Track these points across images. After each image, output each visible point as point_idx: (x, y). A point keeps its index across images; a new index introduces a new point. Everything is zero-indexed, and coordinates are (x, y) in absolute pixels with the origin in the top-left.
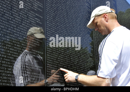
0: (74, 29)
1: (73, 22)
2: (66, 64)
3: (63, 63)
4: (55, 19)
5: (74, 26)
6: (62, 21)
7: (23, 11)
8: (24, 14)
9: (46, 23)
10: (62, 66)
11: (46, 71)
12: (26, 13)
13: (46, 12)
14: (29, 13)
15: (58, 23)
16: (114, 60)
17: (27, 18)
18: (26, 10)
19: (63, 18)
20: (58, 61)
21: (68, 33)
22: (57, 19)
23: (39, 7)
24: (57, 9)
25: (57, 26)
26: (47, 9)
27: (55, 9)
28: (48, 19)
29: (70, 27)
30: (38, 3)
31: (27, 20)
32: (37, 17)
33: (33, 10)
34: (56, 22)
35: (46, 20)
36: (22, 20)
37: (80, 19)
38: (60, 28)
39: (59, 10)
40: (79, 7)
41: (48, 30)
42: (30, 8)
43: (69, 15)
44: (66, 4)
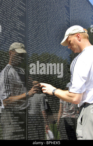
0: (54, 47)
1: (53, 40)
2: (46, 79)
3: (43, 78)
4: (36, 37)
5: (53, 44)
6: (42, 39)
7: (7, 31)
8: (8, 33)
9: (28, 41)
10: (42, 81)
11: (28, 86)
12: (10, 32)
13: (28, 31)
14: (12, 32)
15: (39, 41)
16: (83, 77)
17: (10, 37)
18: (9, 30)
19: (44, 36)
20: (38, 77)
21: (48, 51)
22: (38, 38)
23: (21, 26)
24: (38, 28)
25: (38, 44)
26: (29, 28)
27: (36, 28)
28: (30, 38)
29: (50, 45)
30: (20, 23)
31: (10, 39)
32: (19, 36)
33: (16, 30)
34: (37, 40)
35: (28, 39)
36: (6, 39)
37: (60, 37)
38: (41, 46)
39: (40, 29)
40: (59, 25)
41: (30, 48)
42: (13, 27)
43: (50, 33)
44: (47, 23)
